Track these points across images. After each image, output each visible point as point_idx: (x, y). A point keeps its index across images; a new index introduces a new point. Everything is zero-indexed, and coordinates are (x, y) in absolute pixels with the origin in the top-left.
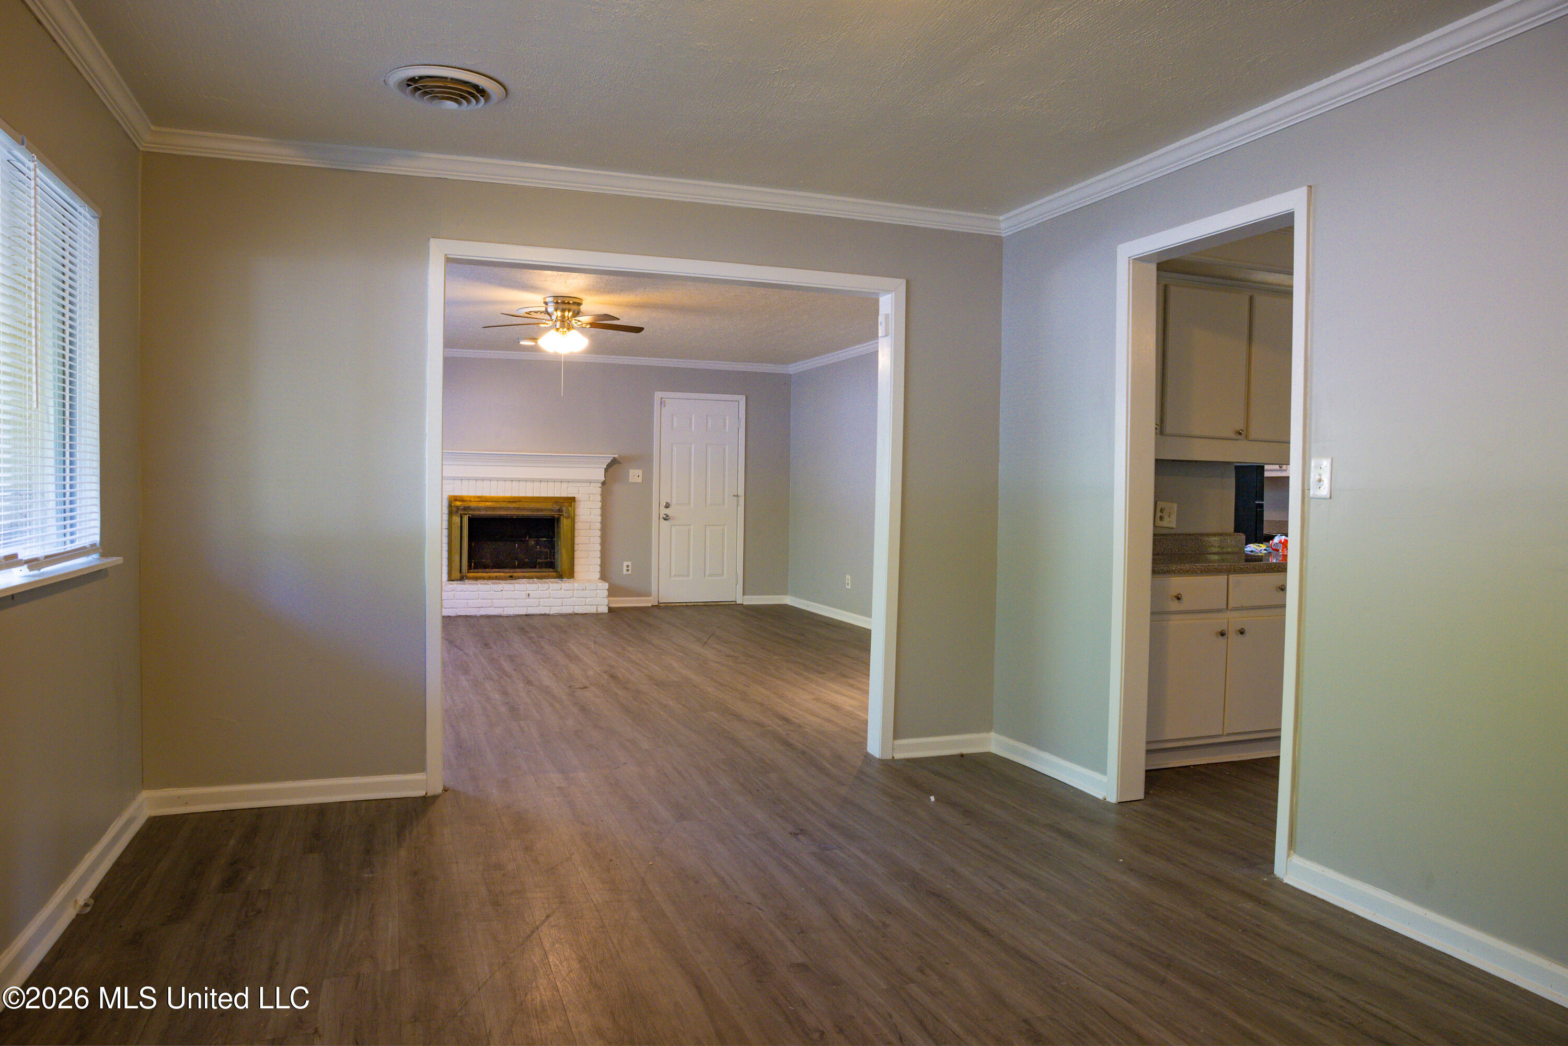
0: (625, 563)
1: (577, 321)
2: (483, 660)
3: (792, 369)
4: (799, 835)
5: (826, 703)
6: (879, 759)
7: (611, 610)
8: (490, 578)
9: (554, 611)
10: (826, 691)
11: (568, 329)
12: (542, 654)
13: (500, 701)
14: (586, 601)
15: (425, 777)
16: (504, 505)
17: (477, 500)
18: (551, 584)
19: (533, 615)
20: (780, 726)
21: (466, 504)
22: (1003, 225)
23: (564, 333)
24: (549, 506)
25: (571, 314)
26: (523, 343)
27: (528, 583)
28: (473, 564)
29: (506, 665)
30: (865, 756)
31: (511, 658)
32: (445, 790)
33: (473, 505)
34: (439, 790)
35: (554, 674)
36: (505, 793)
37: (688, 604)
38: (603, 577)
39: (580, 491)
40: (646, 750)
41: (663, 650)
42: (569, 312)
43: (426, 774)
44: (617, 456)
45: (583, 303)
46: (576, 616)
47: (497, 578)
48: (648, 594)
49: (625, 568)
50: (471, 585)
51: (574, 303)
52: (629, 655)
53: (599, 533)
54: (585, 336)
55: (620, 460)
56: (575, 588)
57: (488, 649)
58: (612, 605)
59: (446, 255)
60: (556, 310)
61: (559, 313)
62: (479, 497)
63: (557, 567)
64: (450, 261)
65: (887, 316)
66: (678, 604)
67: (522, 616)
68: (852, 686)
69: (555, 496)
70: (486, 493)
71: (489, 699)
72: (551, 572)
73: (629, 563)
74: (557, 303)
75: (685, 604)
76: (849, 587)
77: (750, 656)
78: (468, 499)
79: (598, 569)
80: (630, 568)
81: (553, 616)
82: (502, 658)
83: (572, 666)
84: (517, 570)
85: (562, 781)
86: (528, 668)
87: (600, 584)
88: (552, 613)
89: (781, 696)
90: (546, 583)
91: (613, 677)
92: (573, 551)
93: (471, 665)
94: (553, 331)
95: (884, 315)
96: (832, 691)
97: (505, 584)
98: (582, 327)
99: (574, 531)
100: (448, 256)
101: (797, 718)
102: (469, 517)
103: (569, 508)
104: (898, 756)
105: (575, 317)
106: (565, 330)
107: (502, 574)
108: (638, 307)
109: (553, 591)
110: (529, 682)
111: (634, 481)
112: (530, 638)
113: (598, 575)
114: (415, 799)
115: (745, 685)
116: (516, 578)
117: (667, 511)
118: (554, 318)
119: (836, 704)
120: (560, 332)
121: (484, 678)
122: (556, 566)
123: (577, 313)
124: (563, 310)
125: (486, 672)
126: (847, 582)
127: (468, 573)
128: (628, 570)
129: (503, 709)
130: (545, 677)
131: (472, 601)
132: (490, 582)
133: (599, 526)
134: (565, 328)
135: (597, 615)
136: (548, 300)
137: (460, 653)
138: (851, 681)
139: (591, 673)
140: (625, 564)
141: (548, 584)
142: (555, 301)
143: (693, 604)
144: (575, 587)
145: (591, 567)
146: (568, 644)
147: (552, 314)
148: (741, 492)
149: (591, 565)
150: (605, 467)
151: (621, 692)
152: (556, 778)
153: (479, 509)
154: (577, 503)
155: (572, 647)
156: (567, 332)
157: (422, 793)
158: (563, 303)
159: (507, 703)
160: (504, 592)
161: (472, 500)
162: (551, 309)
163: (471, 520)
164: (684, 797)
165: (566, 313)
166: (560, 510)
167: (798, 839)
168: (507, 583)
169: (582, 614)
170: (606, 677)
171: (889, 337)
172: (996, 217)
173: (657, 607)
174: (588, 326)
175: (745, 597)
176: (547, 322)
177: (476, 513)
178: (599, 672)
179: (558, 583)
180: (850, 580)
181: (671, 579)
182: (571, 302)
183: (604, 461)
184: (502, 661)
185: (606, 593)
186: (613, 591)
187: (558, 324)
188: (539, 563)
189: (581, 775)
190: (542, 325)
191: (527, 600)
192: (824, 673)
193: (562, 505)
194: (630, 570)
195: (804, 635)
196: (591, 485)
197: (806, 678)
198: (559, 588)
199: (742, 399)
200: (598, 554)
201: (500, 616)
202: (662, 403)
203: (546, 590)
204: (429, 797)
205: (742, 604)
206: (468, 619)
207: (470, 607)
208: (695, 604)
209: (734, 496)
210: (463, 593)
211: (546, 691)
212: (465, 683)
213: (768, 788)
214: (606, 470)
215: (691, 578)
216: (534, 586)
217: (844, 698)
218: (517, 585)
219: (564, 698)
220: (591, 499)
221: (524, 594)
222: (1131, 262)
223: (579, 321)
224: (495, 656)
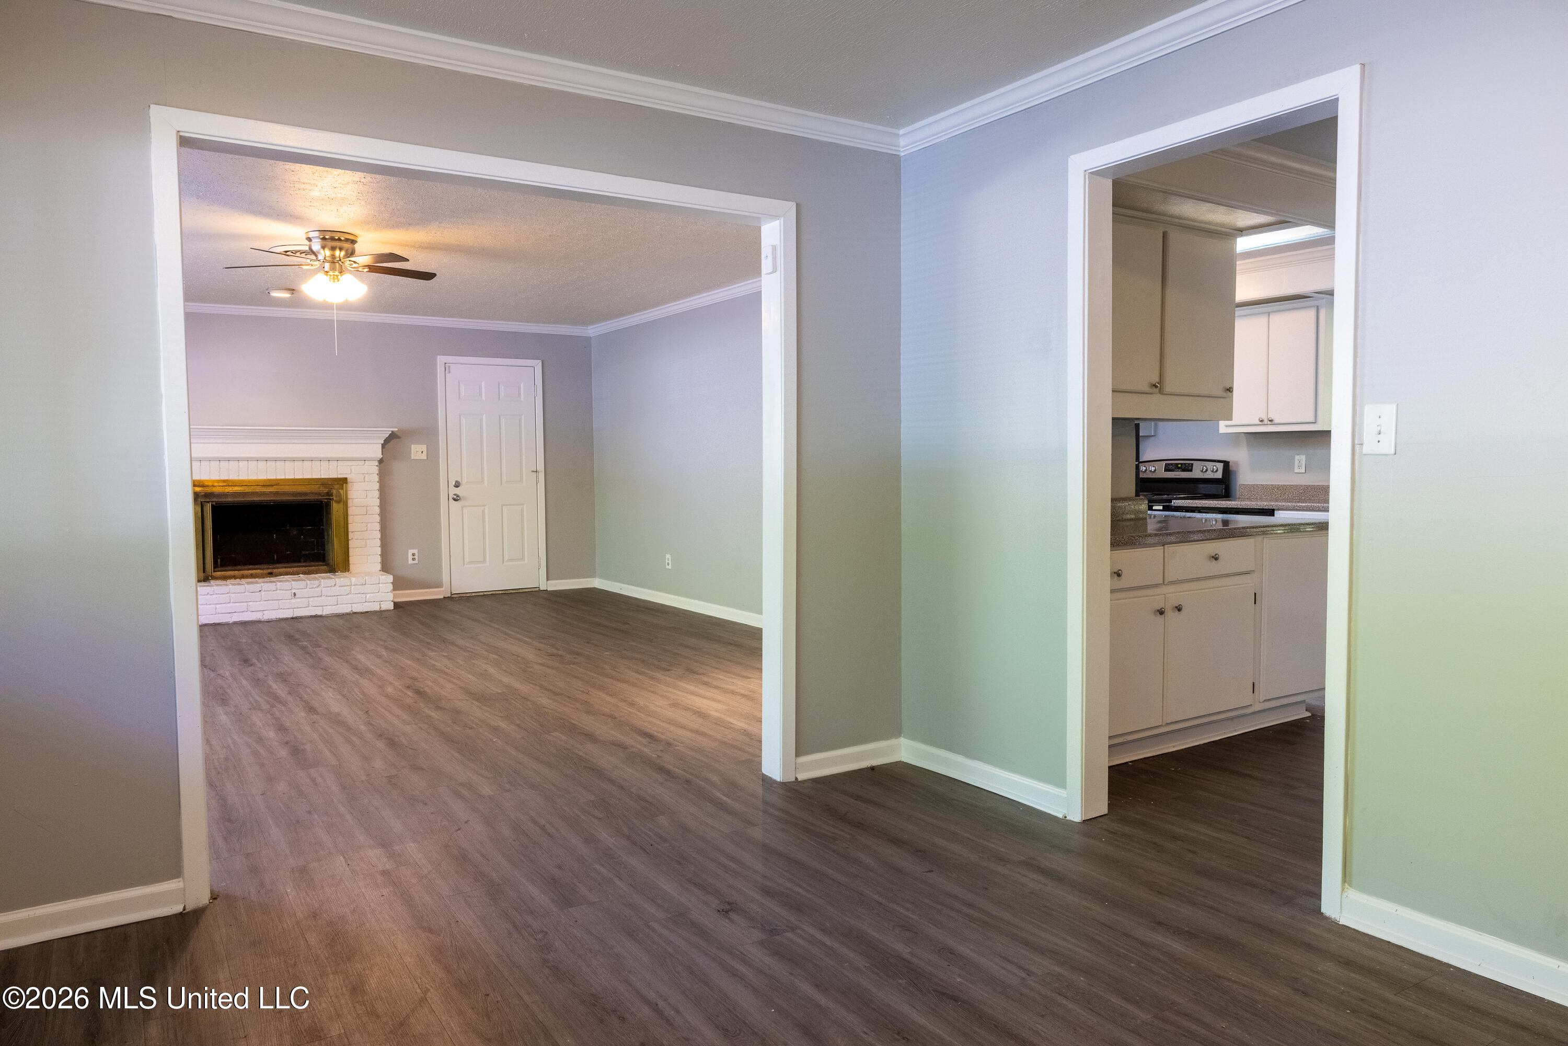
0: (409, 551)
1: (352, 263)
2: (244, 682)
3: (592, 331)
4: (729, 913)
5: (687, 709)
6: (780, 782)
7: (397, 605)
8: (243, 577)
9: (327, 611)
10: (680, 693)
11: (341, 273)
12: (322, 669)
13: (277, 741)
14: (366, 597)
15: (181, 885)
16: (258, 489)
17: (221, 484)
18: (322, 580)
19: (301, 618)
20: (645, 746)
21: (208, 490)
22: (902, 142)
23: (335, 278)
24: (315, 488)
25: (343, 253)
26: (275, 294)
27: (293, 580)
28: (219, 560)
29: (277, 687)
30: (763, 780)
31: (283, 677)
32: (214, 897)
33: (217, 490)
34: (205, 899)
35: (344, 696)
36: (306, 892)
37: (485, 593)
38: (385, 568)
39: (353, 470)
40: (490, 797)
41: (472, 652)
42: (340, 251)
43: (183, 879)
44: (397, 429)
45: (358, 240)
46: (355, 615)
47: (252, 576)
48: (440, 585)
49: (410, 557)
50: (220, 587)
51: (347, 240)
52: (433, 662)
53: (378, 518)
54: (363, 281)
55: (398, 434)
56: (353, 584)
57: (249, 666)
58: (397, 600)
59: (178, 131)
60: (323, 247)
61: (328, 252)
62: (224, 481)
63: (328, 560)
64: (185, 142)
65: (774, 248)
66: (473, 594)
67: (287, 619)
68: (707, 684)
69: (322, 477)
70: (233, 477)
71: (261, 739)
72: (321, 565)
73: (415, 551)
74: (324, 239)
75: (482, 594)
76: (669, 567)
77: (578, 654)
78: (210, 484)
79: (379, 559)
80: (416, 557)
81: (327, 617)
82: (270, 678)
83: (364, 682)
84: (278, 565)
85: (385, 860)
86: (307, 689)
87: (383, 577)
88: (324, 614)
89: (632, 704)
90: (315, 579)
91: (418, 692)
92: (347, 540)
93: (229, 691)
94: (321, 276)
95: (771, 247)
96: (687, 693)
97: (263, 582)
98: (358, 271)
99: (347, 518)
100: (182, 134)
101: (662, 734)
102: (212, 505)
103: (340, 491)
104: (802, 776)
105: (349, 257)
106: (337, 273)
107: (258, 571)
108: (426, 248)
109: (325, 588)
110: (311, 710)
111: (417, 458)
112: (303, 648)
113: (379, 567)
114: (166, 920)
115: (583, 692)
116: (276, 575)
117: (457, 491)
118: (321, 257)
119: (699, 710)
120: (330, 275)
121: (250, 709)
122: (326, 558)
123: (351, 253)
124: (333, 249)
125: (251, 699)
126: (667, 562)
127: (214, 572)
128: (414, 559)
129: (283, 753)
130: (331, 700)
131: (220, 605)
132: (243, 581)
133: (377, 510)
134: (336, 271)
135: (380, 613)
136: (311, 235)
137: (213, 675)
138: (705, 679)
139: (390, 690)
140: (411, 552)
141: (318, 580)
142: (322, 237)
143: (491, 593)
144: (353, 581)
145: (369, 557)
146: (353, 652)
147: (319, 252)
148: (541, 467)
149: (369, 555)
150: (383, 442)
151: (435, 715)
152: (376, 857)
153: (225, 495)
154: (349, 485)
155: (360, 656)
156: (339, 277)
157: (178, 909)
158: (332, 239)
159: (287, 743)
160: (263, 593)
161: (216, 484)
162: (316, 247)
163: (215, 509)
164: (560, 867)
165: (337, 253)
166: (329, 494)
167: (732, 921)
168: (267, 582)
169: (362, 613)
170: (410, 694)
171: (777, 274)
172: (894, 131)
173: (451, 599)
174: (367, 270)
175: (549, 582)
176: (312, 263)
177: (223, 500)
178: (400, 687)
179: (331, 578)
180: (670, 559)
181: (465, 566)
182: (342, 238)
183: (380, 435)
184: (271, 683)
185: (391, 587)
186: (398, 584)
187: (327, 266)
188: (304, 555)
189: (411, 847)
190: (305, 267)
191: (293, 601)
192: (669, 670)
193: (332, 487)
194: (417, 559)
195: (628, 624)
196: (366, 464)
197: (652, 678)
198: (333, 585)
199: (538, 364)
200: (378, 543)
201: (259, 622)
202: (447, 369)
203: (316, 588)
204: (188, 912)
205: (547, 590)
206: (218, 627)
207: (218, 613)
208: (494, 593)
209: (533, 471)
210: (209, 596)
211: (337, 721)
212: (224, 718)
213: (665, 840)
214: (383, 446)
215: (488, 564)
216: (302, 584)
217: (705, 701)
218: (278, 584)
219: (363, 727)
220: (366, 480)
221: (288, 594)
222: (1087, 176)
223: (355, 262)
224: (261, 675)
